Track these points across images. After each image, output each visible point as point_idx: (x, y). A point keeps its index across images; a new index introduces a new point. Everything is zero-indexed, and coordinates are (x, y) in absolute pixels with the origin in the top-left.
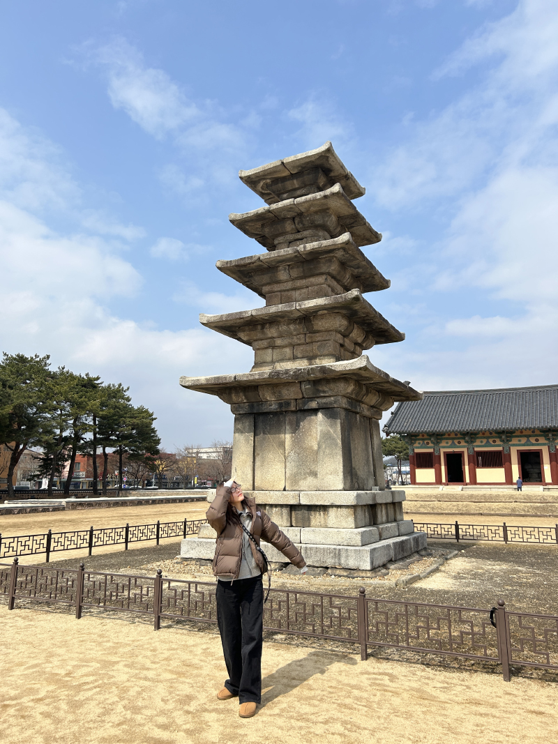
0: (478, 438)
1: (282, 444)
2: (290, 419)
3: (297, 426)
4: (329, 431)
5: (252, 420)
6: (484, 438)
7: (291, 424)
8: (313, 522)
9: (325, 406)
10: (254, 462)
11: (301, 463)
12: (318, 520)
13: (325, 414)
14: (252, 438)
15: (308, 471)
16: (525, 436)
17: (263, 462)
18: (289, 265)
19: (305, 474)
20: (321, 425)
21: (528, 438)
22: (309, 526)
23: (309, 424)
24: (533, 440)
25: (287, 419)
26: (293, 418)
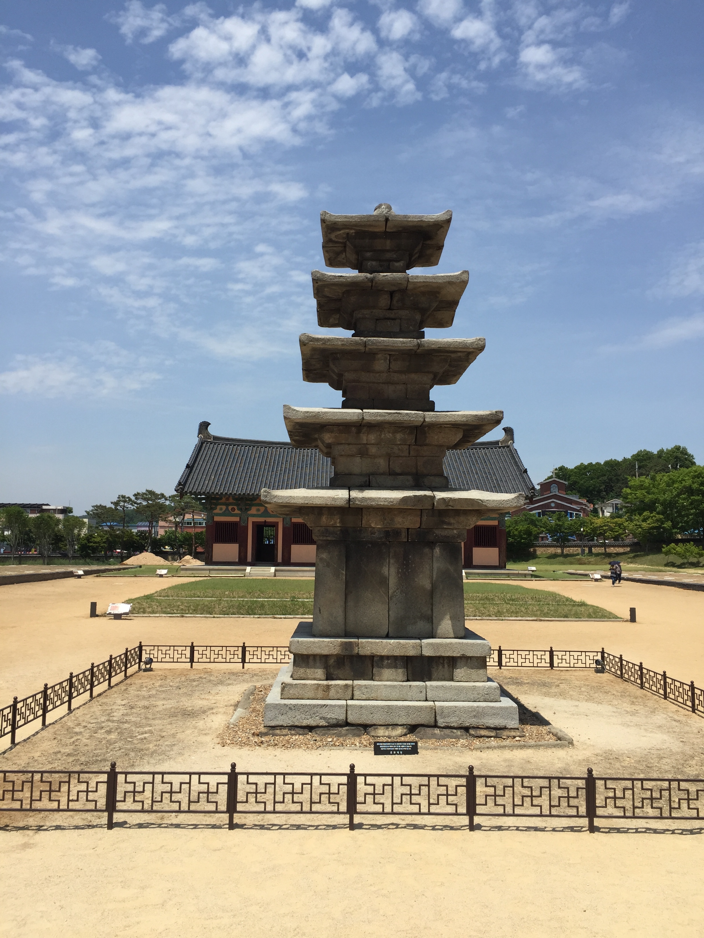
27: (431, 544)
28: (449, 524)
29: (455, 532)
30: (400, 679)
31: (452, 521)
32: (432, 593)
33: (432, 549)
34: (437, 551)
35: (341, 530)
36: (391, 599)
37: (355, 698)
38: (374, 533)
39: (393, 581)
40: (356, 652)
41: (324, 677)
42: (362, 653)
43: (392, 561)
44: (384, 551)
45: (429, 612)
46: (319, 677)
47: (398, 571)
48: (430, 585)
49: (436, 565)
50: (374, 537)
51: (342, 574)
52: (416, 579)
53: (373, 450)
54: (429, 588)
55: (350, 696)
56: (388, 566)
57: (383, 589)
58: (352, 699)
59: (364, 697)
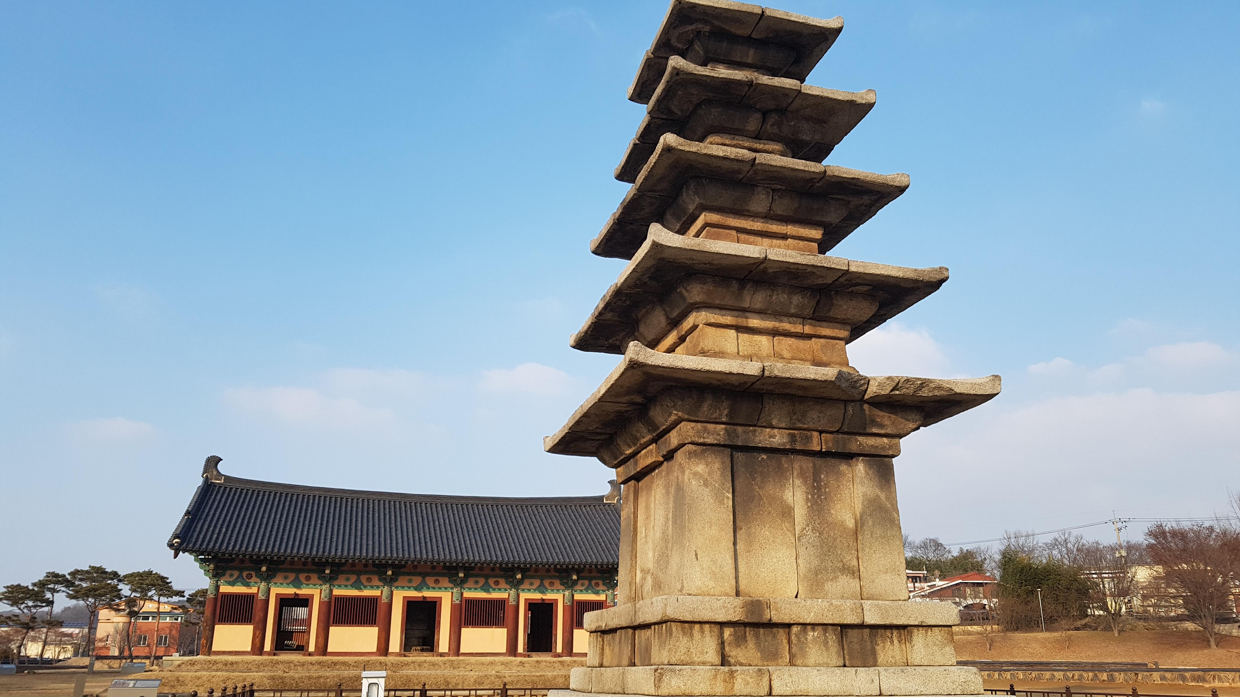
0: (342, 572)
1: (787, 513)
2: (801, 467)
3: (814, 481)
4: (878, 496)
5: (728, 461)
6: (353, 572)
7: (802, 475)
8: (881, 658)
9: (873, 451)
10: (735, 544)
11: (825, 549)
12: (890, 653)
13: (869, 465)
14: (730, 496)
15: (840, 565)
16: (420, 574)
17: (750, 543)
18: (773, 190)
19: (834, 571)
20: (862, 483)
21: (424, 578)
22: (875, 665)
23: (837, 480)
24: (430, 581)
25: (796, 466)
26: (807, 463)
32: (856, 532)
36: (799, 540)
39: (800, 512)
43: (798, 482)
44: (786, 466)
45: (855, 562)
46: (709, 659)
47: (807, 499)
48: (853, 521)
50: (774, 442)
51: (728, 498)
52: (832, 511)
54: (851, 525)
56: (792, 488)
57: (787, 525)
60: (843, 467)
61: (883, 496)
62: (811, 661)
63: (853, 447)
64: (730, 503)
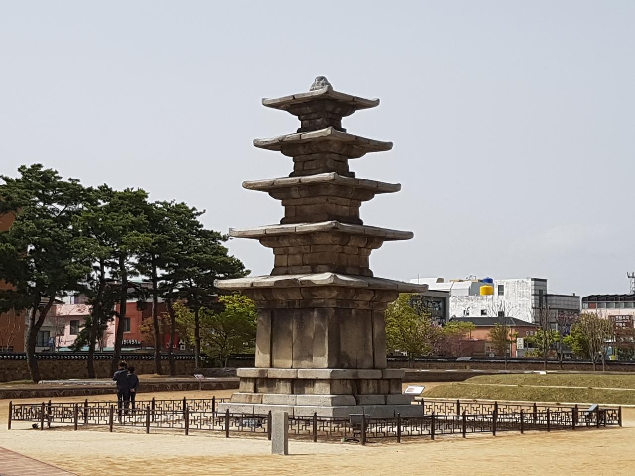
27: (312, 309)
28: (316, 296)
29: (323, 301)
30: (288, 392)
31: (317, 294)
33: (313, 312)
34: (315, 313)
35: (267, 303)
37: (263, 402)
38: (282, 304)
39: (294, 333)
40: (266, 376)
41: (253, 391)
42: (269, 377)
49: (315, 323)
53: (291, 250)
55: (261, 402)
58: (262, 403)
59: (268, 402)
60: (311, 313)
61: (322, 325)
62: (281, 392)
63: (311, 305)
64: (270, 332)
